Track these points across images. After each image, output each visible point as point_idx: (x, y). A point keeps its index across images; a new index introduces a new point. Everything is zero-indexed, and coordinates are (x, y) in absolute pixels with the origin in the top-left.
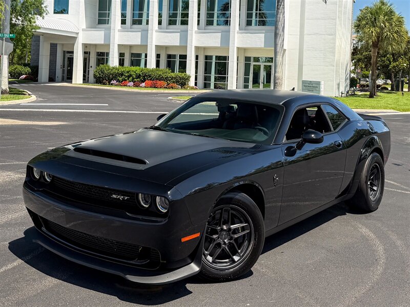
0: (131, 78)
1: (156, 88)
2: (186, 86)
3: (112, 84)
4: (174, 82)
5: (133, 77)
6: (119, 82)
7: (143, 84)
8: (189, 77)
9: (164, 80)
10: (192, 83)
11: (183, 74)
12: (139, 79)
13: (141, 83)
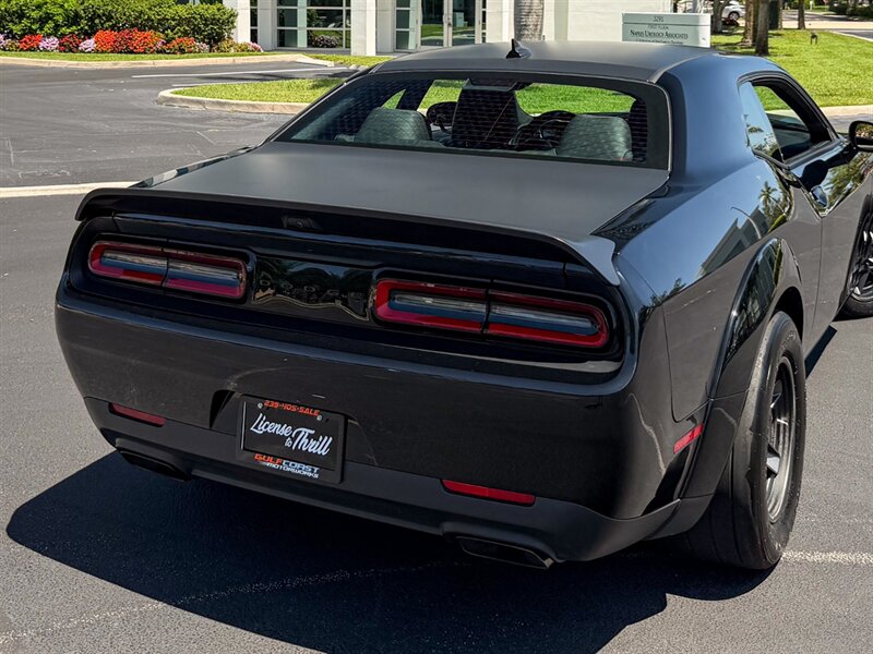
0: (51, 24)
1: (132, 52)
2: (224, 44)
4: (186, 34)
5: (56, 22)
6: (14, 38)
7: (90, 43)
8: (234, 15)
9: (156, 29)
10: (242, 33)
11: (213, 9)
12: (74, 28)
13: (84, 39)
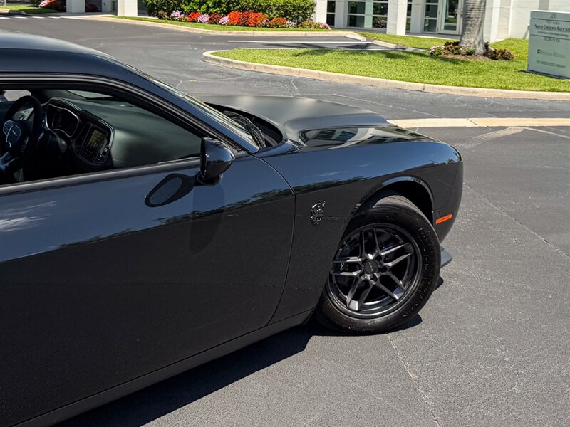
0: (205, 6)
1: (248, 26)
2: (306, 23)
3: (173, 19)
4: (281, 15)
5: (208, 5)
6: (185, 14)
7: (225, 19)
8: (313, 5)
9: (264, 12)
12: (218, 9)
13: (223, 16)
